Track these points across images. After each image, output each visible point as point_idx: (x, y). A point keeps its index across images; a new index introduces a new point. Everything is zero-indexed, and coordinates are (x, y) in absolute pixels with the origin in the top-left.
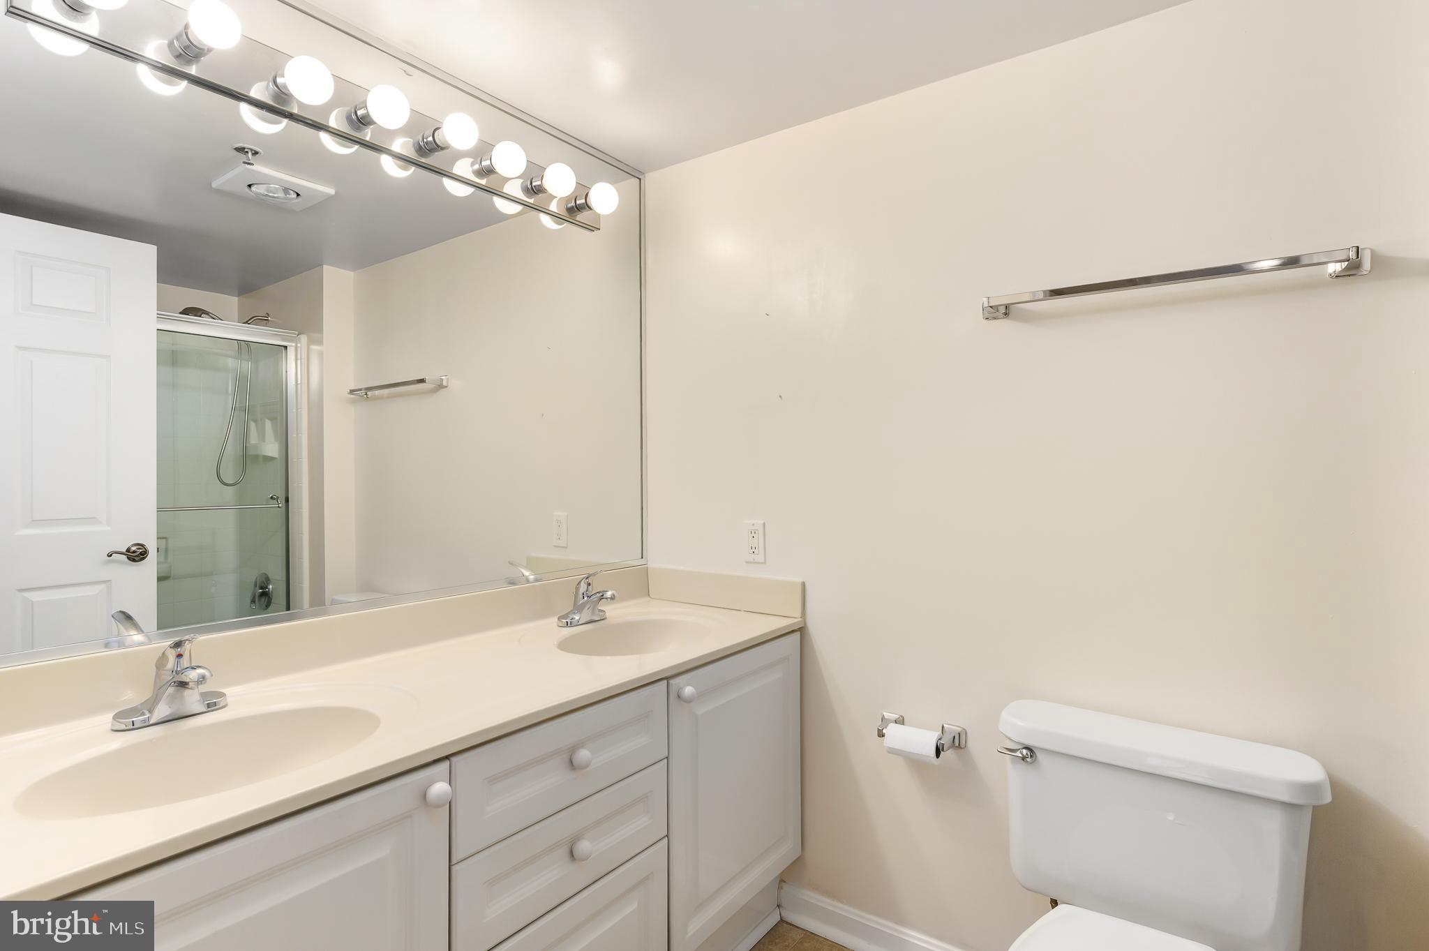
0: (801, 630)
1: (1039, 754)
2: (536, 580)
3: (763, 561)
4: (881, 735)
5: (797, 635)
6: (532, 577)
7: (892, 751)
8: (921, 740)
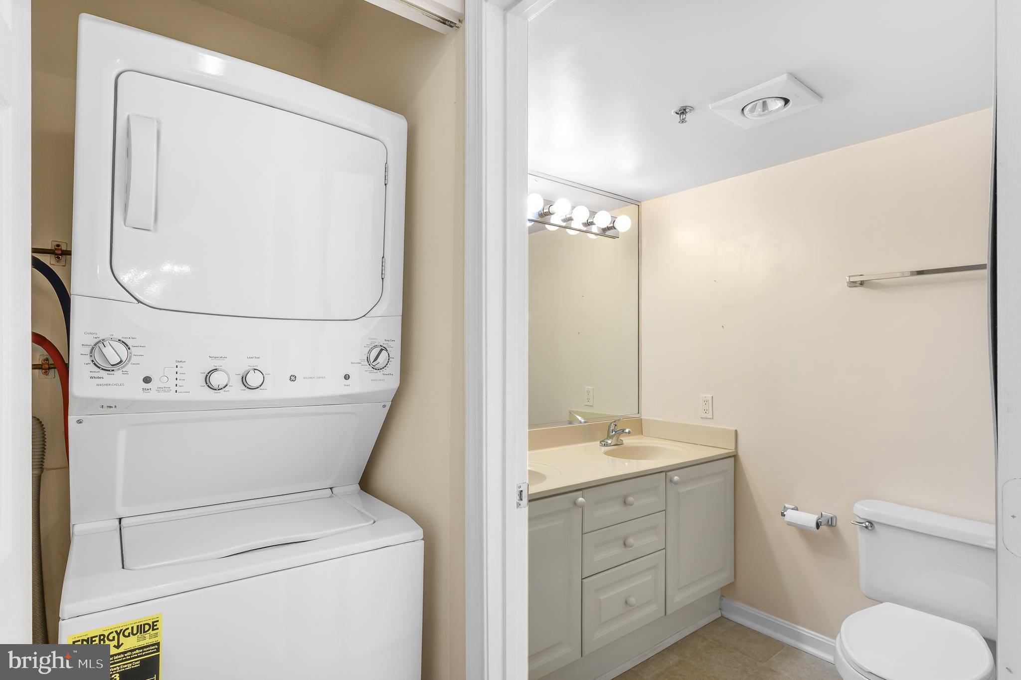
0: (735, 457)
1: (875, 525)
2: (585, 422)
3: (711, 417)
4: (783, 515)
5: (732, 459)
6: (583, 421)
7: (790, 524)
8: (808, 519)
